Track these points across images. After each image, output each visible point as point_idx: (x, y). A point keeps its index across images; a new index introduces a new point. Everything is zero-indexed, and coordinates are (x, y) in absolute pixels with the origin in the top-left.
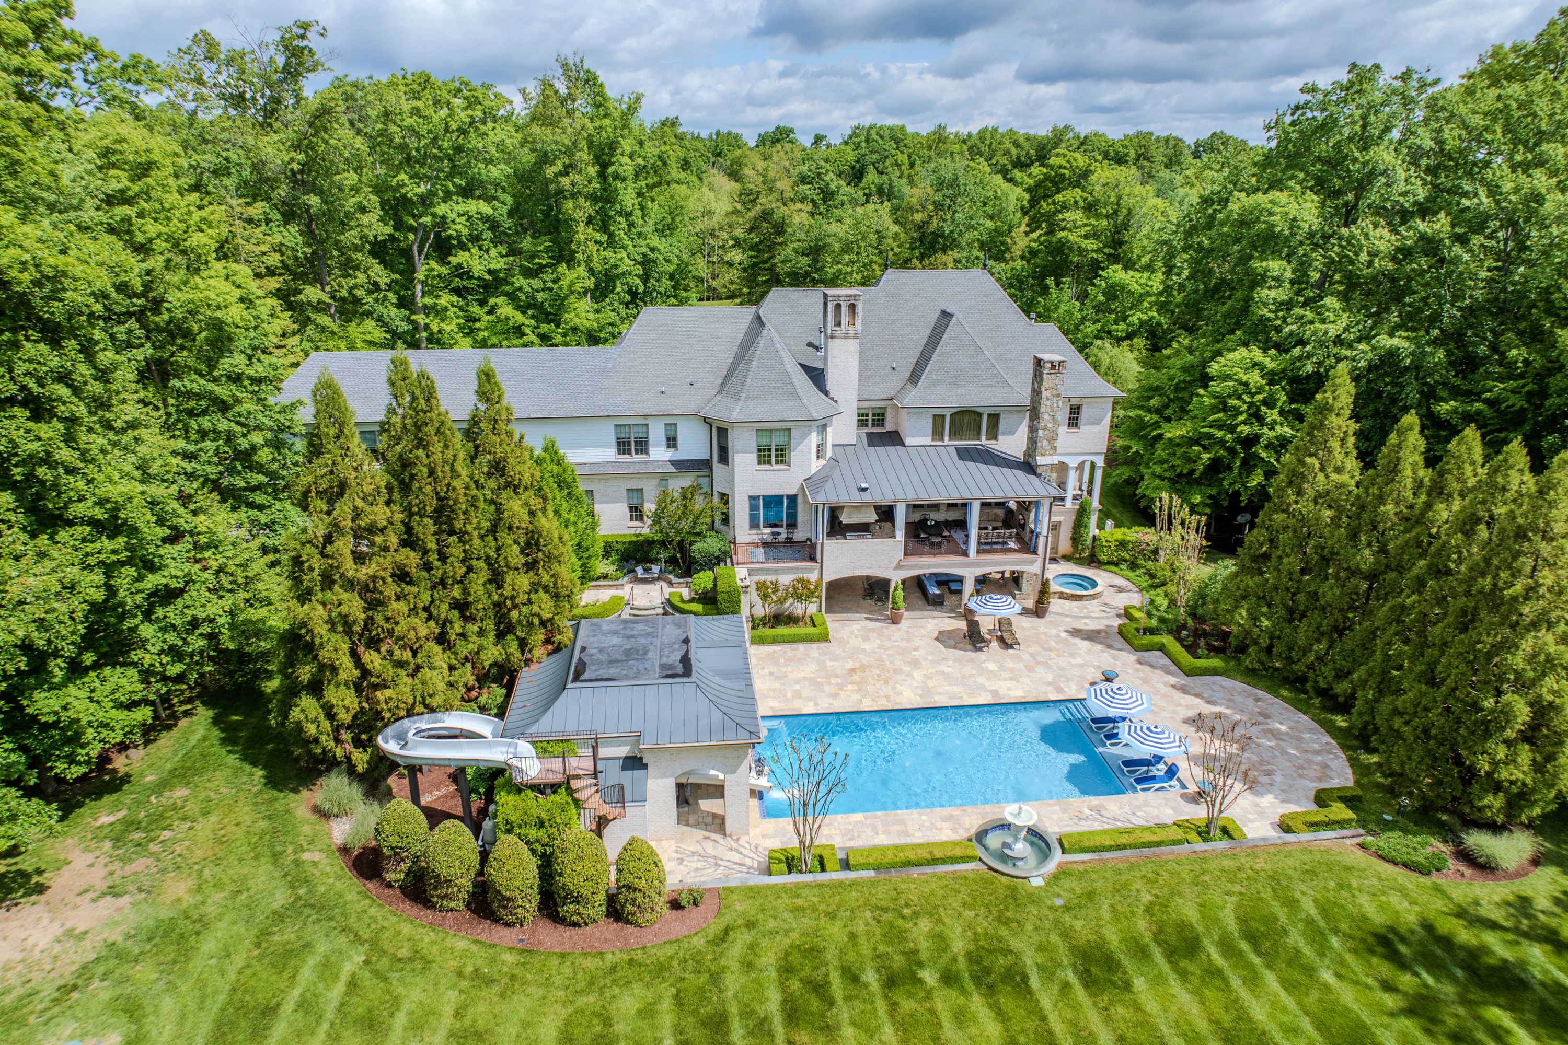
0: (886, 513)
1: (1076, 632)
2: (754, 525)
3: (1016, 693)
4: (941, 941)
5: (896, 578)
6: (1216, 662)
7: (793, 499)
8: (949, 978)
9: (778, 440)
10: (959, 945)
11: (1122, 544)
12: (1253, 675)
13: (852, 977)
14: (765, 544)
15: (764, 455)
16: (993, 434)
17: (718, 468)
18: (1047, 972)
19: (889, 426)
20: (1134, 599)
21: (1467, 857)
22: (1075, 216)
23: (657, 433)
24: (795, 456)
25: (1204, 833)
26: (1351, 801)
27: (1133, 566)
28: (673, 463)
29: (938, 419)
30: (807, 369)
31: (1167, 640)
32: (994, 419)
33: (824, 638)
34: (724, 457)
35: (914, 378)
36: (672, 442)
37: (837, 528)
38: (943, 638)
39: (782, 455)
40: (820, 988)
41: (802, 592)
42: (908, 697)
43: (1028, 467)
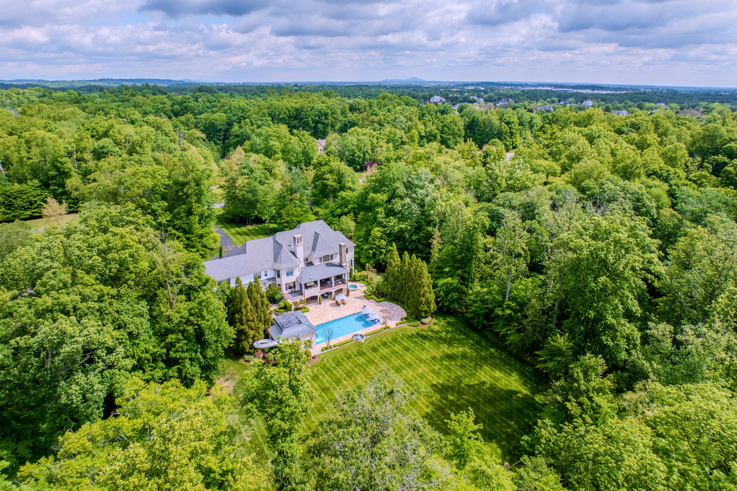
0: (316, 282)
1: (356, 298)
2: (287, 289)
3: (349, 313)
4: (353, 352)
5: (319, 295)
6: (383, 299)
7: (294, 283)
8: (355, 356)
9: (291, 270)
10: (355, 352)
11: (360, 276)
12: (389, 300)
13: (343, 359)
14: (290, 293)
15: (288, 274)
16: (332, 259)
17: (277, 279)
18: (368, 352)
19: (309, 261)
20: (365, 288)
21: (422, 323)
22: (328, 176)
23: (263, 274)
24: (294, 273)
25: (385, 329)
26: (406, 319)
27: (363, 280)
28: (268, 279)
29: (321, 258)
30: (291, 252)
31: (373, 296)
32: (332, 256)
33: (308, 311)
34: (279, 276)
35: (314, 249)
36: (266, 275)
37: (306, 287)
38: (331, 305)
39: (292, 273)
40: (339, 361)
41: (301, 302)
42: (330, 319)
43: (341, 266)
